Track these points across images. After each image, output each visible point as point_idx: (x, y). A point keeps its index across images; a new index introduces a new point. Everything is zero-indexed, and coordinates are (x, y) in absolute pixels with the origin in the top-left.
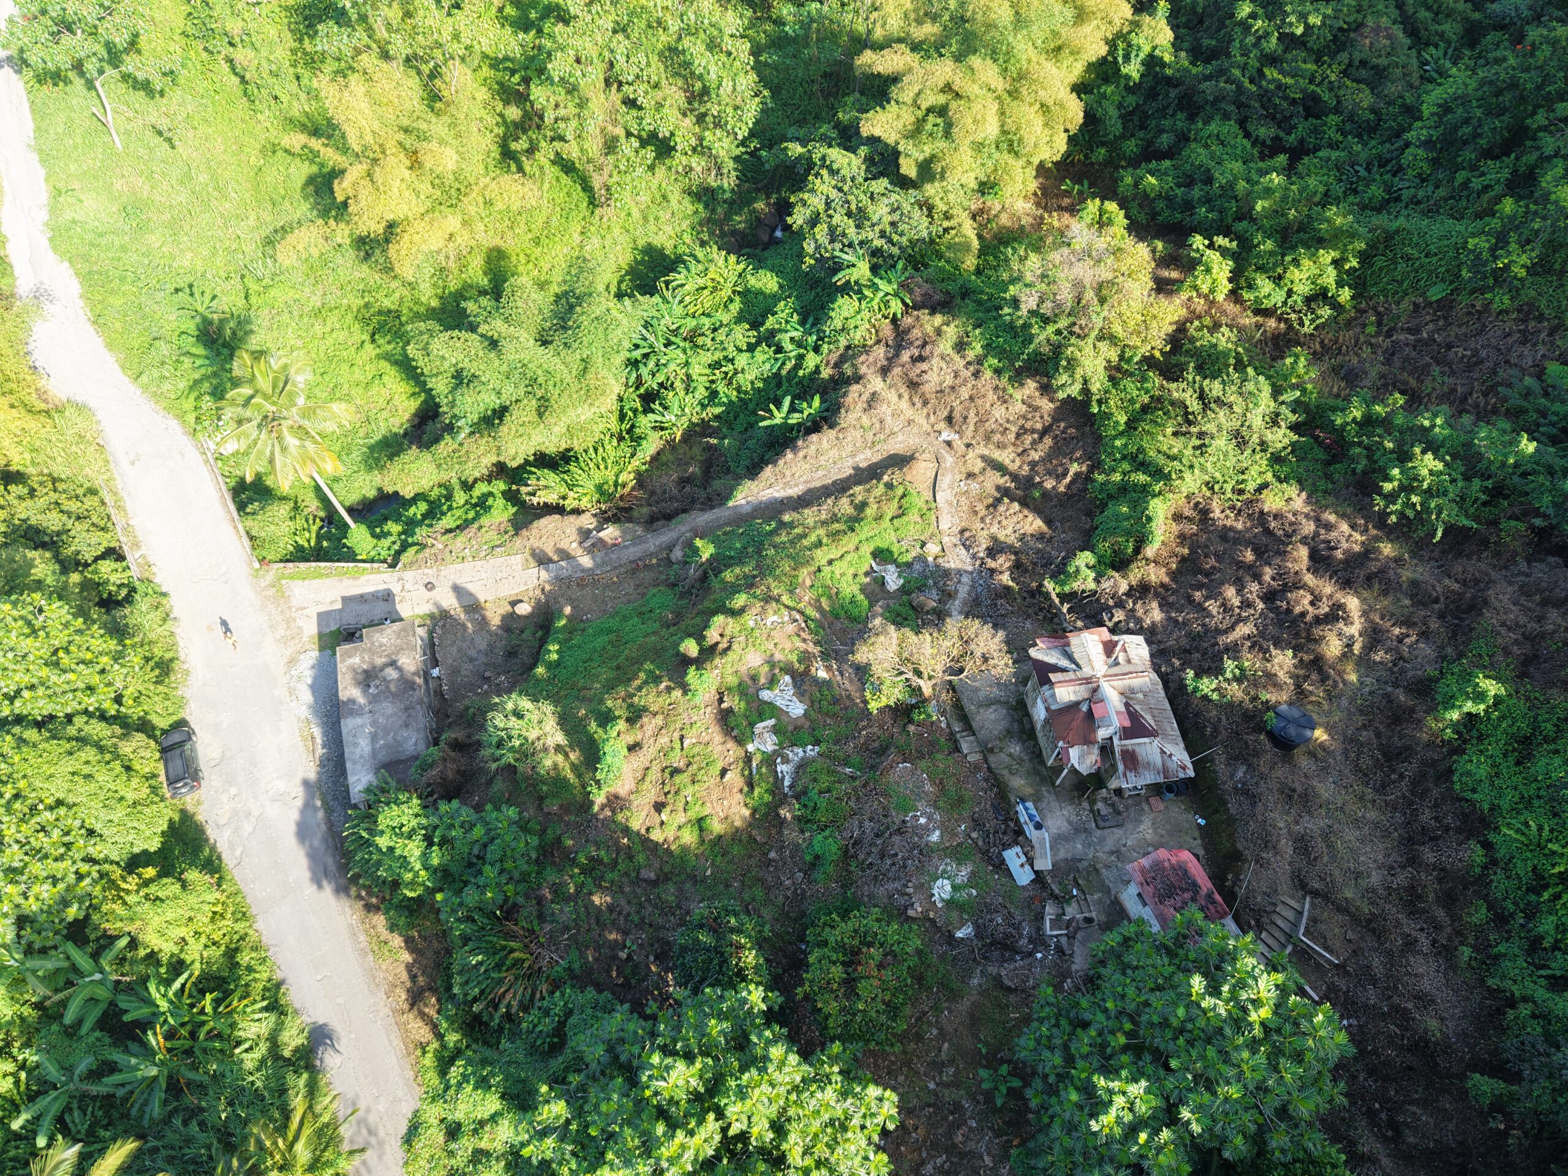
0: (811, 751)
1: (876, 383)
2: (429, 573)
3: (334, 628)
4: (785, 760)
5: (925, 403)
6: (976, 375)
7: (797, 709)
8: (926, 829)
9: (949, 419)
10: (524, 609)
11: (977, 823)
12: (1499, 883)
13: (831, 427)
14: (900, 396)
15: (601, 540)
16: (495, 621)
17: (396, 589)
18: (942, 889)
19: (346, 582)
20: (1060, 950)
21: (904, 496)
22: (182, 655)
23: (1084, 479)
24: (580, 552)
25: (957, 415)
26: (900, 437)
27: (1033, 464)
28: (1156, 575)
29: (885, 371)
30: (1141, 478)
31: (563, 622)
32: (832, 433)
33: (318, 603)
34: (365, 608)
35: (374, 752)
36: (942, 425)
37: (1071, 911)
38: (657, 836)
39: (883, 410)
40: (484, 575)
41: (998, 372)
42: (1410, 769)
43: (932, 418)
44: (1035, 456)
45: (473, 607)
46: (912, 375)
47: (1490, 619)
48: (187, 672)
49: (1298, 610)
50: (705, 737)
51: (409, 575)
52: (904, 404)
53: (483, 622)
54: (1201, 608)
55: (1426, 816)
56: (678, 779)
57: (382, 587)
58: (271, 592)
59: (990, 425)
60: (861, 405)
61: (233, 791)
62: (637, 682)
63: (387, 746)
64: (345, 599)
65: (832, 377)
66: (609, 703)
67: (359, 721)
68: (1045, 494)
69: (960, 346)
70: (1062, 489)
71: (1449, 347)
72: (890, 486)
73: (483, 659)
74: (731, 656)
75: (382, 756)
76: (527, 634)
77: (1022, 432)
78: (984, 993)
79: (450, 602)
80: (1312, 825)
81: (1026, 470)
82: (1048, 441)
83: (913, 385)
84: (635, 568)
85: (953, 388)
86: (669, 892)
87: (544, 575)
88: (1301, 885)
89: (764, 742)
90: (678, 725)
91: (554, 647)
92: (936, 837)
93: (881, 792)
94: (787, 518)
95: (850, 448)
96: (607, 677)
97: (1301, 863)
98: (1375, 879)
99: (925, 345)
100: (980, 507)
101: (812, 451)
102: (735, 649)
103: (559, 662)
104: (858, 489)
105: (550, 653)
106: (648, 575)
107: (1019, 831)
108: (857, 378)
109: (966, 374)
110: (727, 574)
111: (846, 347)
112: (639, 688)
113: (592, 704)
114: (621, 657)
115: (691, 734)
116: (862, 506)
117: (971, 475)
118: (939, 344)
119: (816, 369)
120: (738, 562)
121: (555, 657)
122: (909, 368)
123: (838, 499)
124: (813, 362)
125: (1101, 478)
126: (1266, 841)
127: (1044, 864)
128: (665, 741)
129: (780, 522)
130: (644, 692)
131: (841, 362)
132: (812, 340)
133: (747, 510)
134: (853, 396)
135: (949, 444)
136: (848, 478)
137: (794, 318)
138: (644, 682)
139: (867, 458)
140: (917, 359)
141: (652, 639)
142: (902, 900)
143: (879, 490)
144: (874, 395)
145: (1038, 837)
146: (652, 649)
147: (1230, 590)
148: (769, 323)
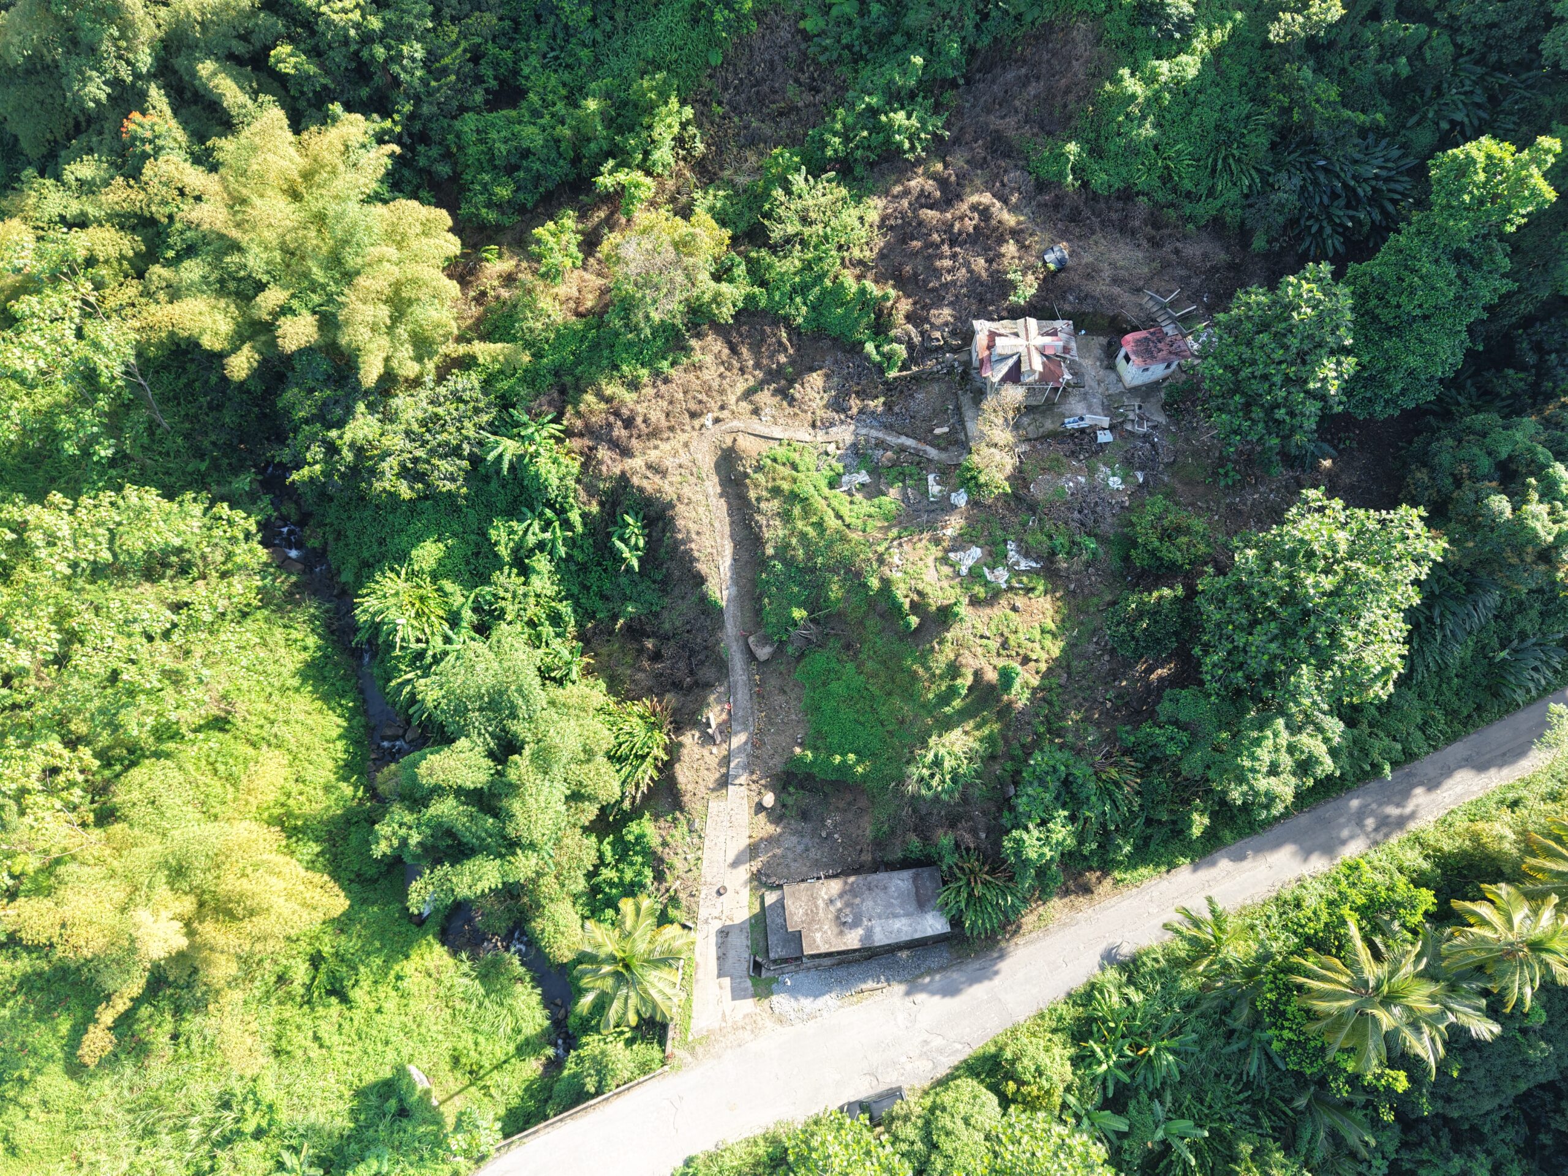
0: (1011, 546)
1: (637, 463)
2: (706, 893)
3: (749, 983)
4: (1017, 563)
5: (671, 429)
6: (666, 381)
7: (976, 552)
8: (1077, 483)
9: (693, 415)
10: (769, 799)
11: (1073, 454)
12: (1159, 196)
13: (673, 507)
14: (656, 447)
15: (719, 725)
16: (771, 829)
17: (717, 925)
18: (1115, 482)
19: (700, 975)
20: (1154, 427)
21: (775, 460)
22: (759, 1132)
23: (795, 332)
24: (725, 746)
25: (693, 406)
26: (699, 456)
27: (757, 366)
28: (905, 305)
29: (626, 452)
30: (815, 292)
31: (809, 754)
32: (680, 508)
33: (719, 1002)
34: (732, 954)
35: (907, 915)
36: (697, 423)
37: (1131, 416)
38: (1043, 667)
39: (669, 463)
40: (722, 839)
41: (673, 364)
42: (1086, 212)
43: (686, 428)
44: (751, 362)
45: (753, 851)
47: (1011, 134)
48: (779, 1123)
50: (986, 619)
51: (703, 913)
52: (665, 447)
53: (770, 840)
54: (946, 286)
55: (1114, 216)
56: (1012, 642)
57: (713, 940)
58: (699, 1050)
59: (715, 385)
60: (657, 479)
61: (903, 1059)
62: (921, 671)
63: (902, 906)
64: (721, 974)
65: (601, 504)
66: (931, 696)
67: (877, 930)
68: (792, 362)
69: (634, 385)
70: (791, 351)
71: (750, 73)
72: (759, 468)
73: (806, 840)
74: (928, 590)
75: (912, 907)
76: (790, 801)
77: (727, 365)
78: (1174, 475)
79: (743, 872)
80: (1107, 273)
81: (759, 374)
82: (745, 351)
83: (655, 434)
84: (760, 695)
85: (671, 402)
86: (1078, 665)
87: (743, 779)
88: (1138, 290)
89: (1001, 576)
90: (972, 637)
91: (838, 759)
92: (1082, 479)
93: (1052, 504)
94: (770, 551)
95: (701, 497)
96: (897, 702)
97: (1126, 286)
98: (1140, 255)
99: (617, 414)
100: (791, 411)
101: (693, 527)
102: (920, 587)
103: (857, 753)
104: (752, 494)
105: (844, 762)
106: (773, 682)
107: (1082, 431)
108: (624, 478)
109: (663, 388)
110: (832, 595)
111: (578, 481)
112: (928, 669)
113: (923, 712)
114: (877, 692)
115: (982, 629)
116: (776, 491)
117: (756, 412)
118: (622, 402)
119: (584, 516)
120: (821, 587)
121: (852, 757)
122: (635, 432)
123: (759, 511)
124: (575, 516)
125: (800, 320)
126: (1112, 299)
127: (1105, 422)
128: (979, 651)
129: (773, 557)
130: (933, 665)
131: (591, 491)
132: (549, 513)
133: (734, 590)
134: (645, 484)
135: (717, 421)
136: (729, 503)
137: (514, 524)
138: (923, 665)
139: (713, 485)
140: (629, 423)
141: (870, 665)
142: (1117, 509)
143: (760, 477)
144: (649, 467)
145: (1089, 420)
146: (884, 663)
147: (938, 264)
148: (504, 552)
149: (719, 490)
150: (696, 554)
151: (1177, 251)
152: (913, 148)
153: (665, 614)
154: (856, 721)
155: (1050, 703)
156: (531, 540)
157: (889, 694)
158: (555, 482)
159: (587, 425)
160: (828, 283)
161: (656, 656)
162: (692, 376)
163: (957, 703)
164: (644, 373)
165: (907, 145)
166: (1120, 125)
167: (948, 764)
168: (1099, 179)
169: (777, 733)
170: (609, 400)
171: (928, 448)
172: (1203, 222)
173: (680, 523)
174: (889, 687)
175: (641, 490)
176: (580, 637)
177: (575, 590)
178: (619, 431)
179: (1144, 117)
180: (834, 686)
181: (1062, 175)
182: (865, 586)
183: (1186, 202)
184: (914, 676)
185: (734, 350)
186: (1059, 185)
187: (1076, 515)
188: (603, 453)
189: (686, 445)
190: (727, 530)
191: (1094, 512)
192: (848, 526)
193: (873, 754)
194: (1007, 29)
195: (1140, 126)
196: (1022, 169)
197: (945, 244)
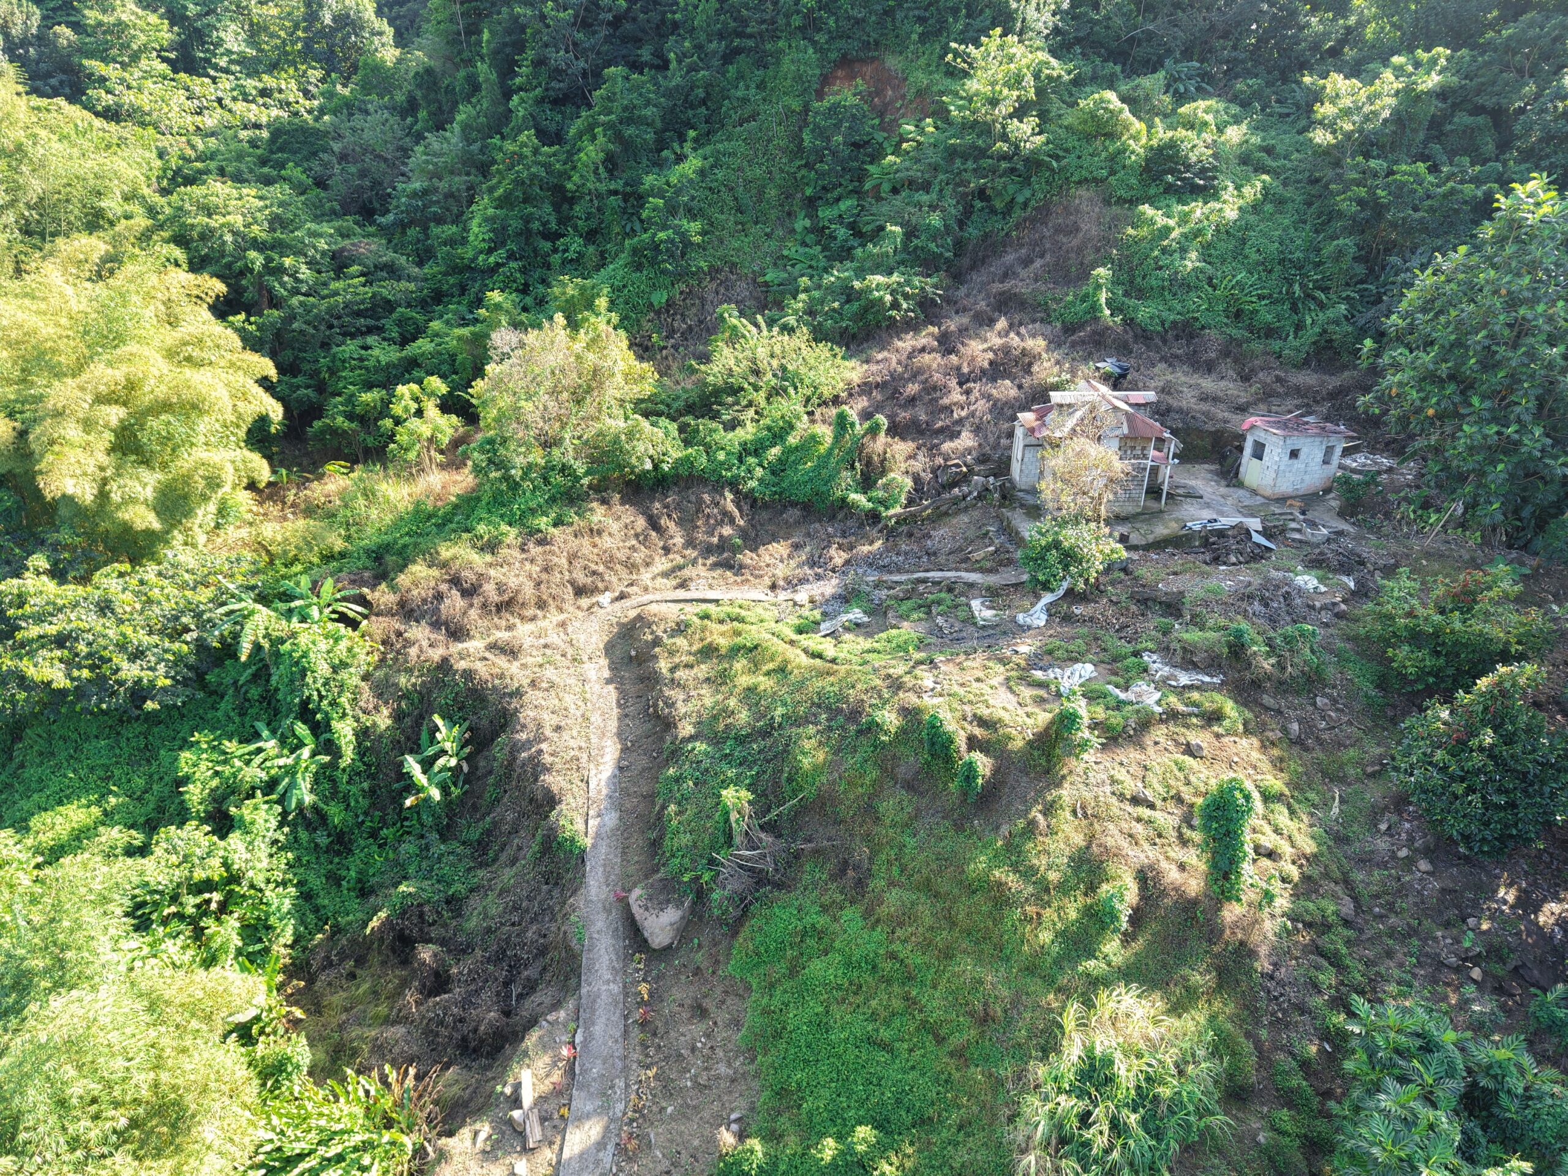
0: (1151, 657)
1: (475, 645)
4: (1171, 676)
5: (541, 604)
6: (543, 542)
7: (1085, 669)
8: (1239, 582)
9: (580, 591)
11: (1217, 560)
12: (1232, 332)
13: (521, 695)
14: (510, 628)
15: (541, 1100)
23: (741, 497)
24: (548, 1154)
25: (582, 579)
26: (581, 636)
27: (690, 543)
29: (457, 633)
30: (775, 451)
31: (755, 1144)
32: (531, 695)
36: (585, 602)
38: (1292, 870)
39: (527, 643)
41: (557, 523)
43: (566, 606)
44: (679, 540)
46: (495, 597)
47: (1020, 290)
49: (985, 364)
50: (1136, 769)
52: (525, 625)
54: (960, 420)
55: (1178, 352)
59: (621, 557)
60: (502, 662)
62: (1012, 880)
66: (1045, 937)
68: (742, 533)
69: (491, 546)
70: (740, 520)
72: (679, 631)
74: (1000, 718)
77: (642, 539)
81: (691, 553)
82: (668, 523)
83: (507, 605)
84: (646, 1027)
85: (546, 569)
88: (1242, 409)
89: (1145, 695)
90: (1114, 800)
91: (828, 1149)
93: (1206, 601)
94: (686, 729)
95: (572, 681)
96: (966, 967)
98: (1231, 384)
99: (455, 581)
100: (739, 579)
101: (549, 720)
102: (984, 712)
103: (879, 1125)
104: (663, 665)
105: (847, 1152)
106: (680, 993)
107: (1222, 533)
108: (444, 665)
109: (535, 550)
110: (806, 762)
111: (365, 677)
112: (1028, 873)
113: (1034, 985)
114: (918, 959)
115: (1131, 786)
116: (708, 652)
117: (683, 585)
118: (470, 566)
119: (362, 734)
120: (785, 753)
121: (864, 1132)
122: (477, 601)
123: (674, 683)
124: (344, 731)
125: (753, 484)
127: (1255, 524)
128: (1139, 829)
129: (692, 738)
130: (1041, 862)
131: (383, 690)
132: (302, 729)
133: (612, 819)
134: (479, 666)
135: (622, 596)
136: (622, 693)
137: (231, 746)
138: (1015, 868)
139: (598, 669)
140: (469, 592)
141: (893, 900)
143: (681, 642)
144: (493, 647)
145: (1226, 521)
146: (927, 887)
147: (946, 401)
148: (195, 794)
149: (607, 674)
150: (547, 759)
151: (1278, 379)
152: (895, 305)
153: (475, 902)
154: (871, 1041)
155: (1335, 961)
156: (254, 774)
157: (947, 954)
158: (323, 669)
159: (402, 604)
160: (793, 440)
161: (438, 982)
162: (586, 541)
163: (1112, 948)
164: (511, 534)
165: (888, 298)
166: (1156, 259)
167: (1126, 1072)
168: (1145, 312)
169: (682, 1115)
170: (444, 565)
171: (963, 574)
173: (527, 715)
174: (943, 937)
175: (468, 674)
176: (293, 971)
177: (316, 882)
178: (454, 602)
179: (1183, 250)
180: (816, 968)
181: (1095, 308)
182: (873, 728)
184: (1001, 899)
185: (654, 524)
186: (1096, 319)
187: (1258, 608)
188: (419, 633)
189: (563, 624)
190: (613, 725)
192: (833, 661)
193: (923, 1121)
194: (996, 224)
195: (1183, 259)
196: (1042, 321)
197: (953, 383)
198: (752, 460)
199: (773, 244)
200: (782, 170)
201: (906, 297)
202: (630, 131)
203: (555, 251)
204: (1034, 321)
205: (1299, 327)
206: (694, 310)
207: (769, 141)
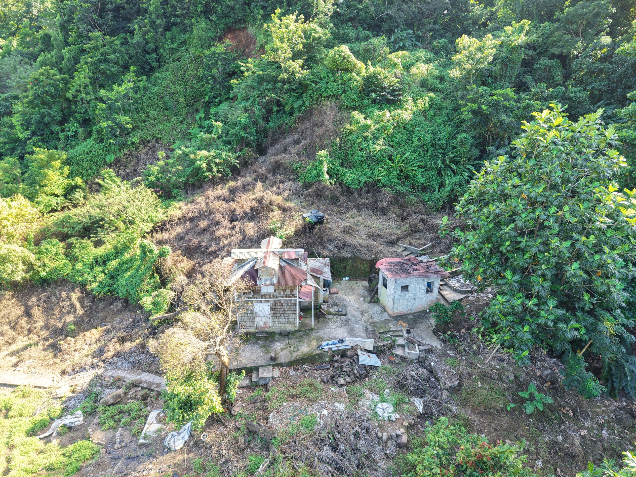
8: (333, 411)
11: (332, 379)
12: (400, 188)
18: (385, 410)
20: (428, 351)
23: (87, 295)
27: (45, 327)
30: (114, 263)
37: (400, 341)
42: (343, 199)
44: (40, 324)
49: (248, 210)
55: (366, 202)
77: (14, 324)
78: (464, 403)
80: (363, 232)
88: (392, 244)
92: (341, 407)
93: (294, 436)
97: (381, 241)
98: (392, 224)
107: (343, 354)
117: (17, 364)
125: (95, 285)
126: (368, 248)
127: (370, 344)
142: (391, 447)
145: (349, 342)
147: (218, 234)
151: (422, 220)
152: (210, 170)
160: (126, 256)
165: (205, 165)
166: (360, 144)
172: (440, 204)
179: (376, 138)
181: (319, 175)
183: (424, 194)
186: (320, 181)
187: (327, 452)
191: (355, 450)
194: (286, 120)
195: (374, 144)
196: (294, 180)
197: (225, 222)
198: (98, 269)
199: (184, 127)
200: (192, 87)
201: (216, 164)
202: (103, 67)
203: (63, 131)
204: (289, 180)
205: (442, 185)
206: (132, 163)
207: (185, 72)
